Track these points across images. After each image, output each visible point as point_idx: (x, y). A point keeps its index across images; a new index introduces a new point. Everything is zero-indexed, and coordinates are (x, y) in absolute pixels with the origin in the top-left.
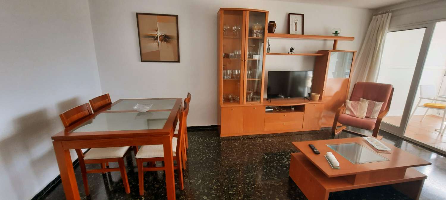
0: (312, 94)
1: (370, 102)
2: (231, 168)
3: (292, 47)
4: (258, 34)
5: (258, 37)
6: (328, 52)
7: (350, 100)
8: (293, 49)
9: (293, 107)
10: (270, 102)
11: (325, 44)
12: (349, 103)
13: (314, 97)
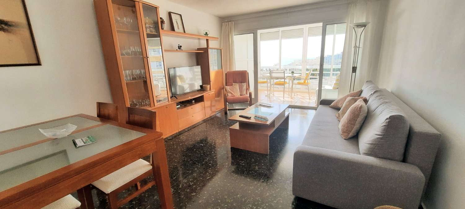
0: (203, 85)
1: (239, 84)
2: (185, 165)
3: (179, 45)
4: (151, 29)
5: (152, 32)
6: (208, 50)
7: (226, 85)
8: (181, 46)
9: (193, 100)
10: (177, 98)
11: (199, 43)
12: (228, 88)
13: (206, 87)
